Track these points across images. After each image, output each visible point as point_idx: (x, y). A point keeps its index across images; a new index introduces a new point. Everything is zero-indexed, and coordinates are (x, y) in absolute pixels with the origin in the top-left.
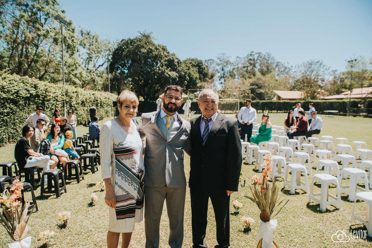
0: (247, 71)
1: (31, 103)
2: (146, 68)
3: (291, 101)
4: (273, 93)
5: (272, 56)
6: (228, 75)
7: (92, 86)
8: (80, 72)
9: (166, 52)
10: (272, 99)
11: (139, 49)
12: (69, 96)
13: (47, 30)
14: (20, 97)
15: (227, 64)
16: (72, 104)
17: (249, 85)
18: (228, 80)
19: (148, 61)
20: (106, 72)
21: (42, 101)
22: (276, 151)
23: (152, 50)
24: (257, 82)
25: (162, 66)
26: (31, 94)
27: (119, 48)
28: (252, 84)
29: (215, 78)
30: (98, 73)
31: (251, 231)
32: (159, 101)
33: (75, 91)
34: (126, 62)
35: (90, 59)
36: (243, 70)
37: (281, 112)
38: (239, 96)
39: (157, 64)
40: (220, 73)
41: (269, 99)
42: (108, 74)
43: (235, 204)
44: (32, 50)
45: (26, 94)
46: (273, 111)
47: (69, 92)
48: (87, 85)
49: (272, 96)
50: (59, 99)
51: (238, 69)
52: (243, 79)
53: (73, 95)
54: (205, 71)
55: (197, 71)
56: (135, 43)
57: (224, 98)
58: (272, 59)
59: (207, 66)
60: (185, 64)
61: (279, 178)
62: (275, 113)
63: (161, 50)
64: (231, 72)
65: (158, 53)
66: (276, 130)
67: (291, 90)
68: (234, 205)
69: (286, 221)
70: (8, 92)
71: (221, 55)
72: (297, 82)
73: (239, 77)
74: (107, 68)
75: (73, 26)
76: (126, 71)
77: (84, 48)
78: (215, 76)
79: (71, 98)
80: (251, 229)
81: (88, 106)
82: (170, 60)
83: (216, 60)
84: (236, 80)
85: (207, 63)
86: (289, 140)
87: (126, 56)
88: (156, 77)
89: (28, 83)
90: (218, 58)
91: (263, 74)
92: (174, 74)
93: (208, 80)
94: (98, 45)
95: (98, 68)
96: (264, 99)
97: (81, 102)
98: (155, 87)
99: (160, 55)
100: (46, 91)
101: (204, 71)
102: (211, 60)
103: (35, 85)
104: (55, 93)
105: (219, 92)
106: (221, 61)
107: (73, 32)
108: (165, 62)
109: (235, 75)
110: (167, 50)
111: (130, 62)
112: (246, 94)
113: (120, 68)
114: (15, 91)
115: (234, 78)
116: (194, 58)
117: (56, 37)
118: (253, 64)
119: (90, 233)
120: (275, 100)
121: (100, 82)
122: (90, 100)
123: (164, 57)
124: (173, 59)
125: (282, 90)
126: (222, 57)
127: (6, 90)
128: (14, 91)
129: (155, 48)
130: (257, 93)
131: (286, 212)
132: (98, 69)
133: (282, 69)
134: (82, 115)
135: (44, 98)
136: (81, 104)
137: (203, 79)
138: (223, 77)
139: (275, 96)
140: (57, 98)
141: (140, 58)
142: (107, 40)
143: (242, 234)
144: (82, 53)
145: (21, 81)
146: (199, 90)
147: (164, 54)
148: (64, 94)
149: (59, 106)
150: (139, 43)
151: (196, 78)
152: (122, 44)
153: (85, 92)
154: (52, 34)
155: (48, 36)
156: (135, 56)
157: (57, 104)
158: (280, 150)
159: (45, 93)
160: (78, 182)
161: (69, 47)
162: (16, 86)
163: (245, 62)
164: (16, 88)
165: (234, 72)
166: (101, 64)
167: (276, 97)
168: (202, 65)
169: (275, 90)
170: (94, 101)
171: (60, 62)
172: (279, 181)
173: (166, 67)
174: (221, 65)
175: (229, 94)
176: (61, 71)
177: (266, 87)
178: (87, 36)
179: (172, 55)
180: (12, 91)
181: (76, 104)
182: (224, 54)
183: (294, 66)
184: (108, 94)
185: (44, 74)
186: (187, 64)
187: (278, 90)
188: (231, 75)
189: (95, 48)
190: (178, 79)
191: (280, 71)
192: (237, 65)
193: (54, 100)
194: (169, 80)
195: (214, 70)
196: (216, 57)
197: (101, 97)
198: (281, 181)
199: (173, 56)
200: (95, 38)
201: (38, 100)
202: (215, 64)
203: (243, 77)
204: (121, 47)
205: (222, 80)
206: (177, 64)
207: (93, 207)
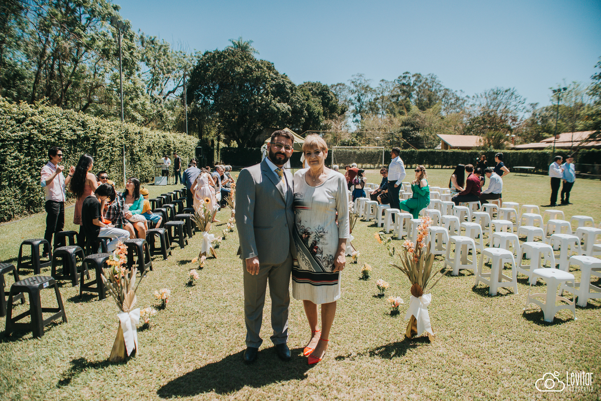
0: (396, 103)
1: (78, 149)
2: (242, 97)
3: (464, 151)
4: (437, 138)
5: (437, 79)
6: (367, 109)
7: (159, 124)
8: (142, 102)
9: (273, 73)
10: (435, 146)
11: (231, 67)
12: (130, 139)
13: (92, 36)
14: (63, 139)
15: (366, 92)
16: (135, 151)
17: (400, 125)
18: (367, 116)
19: (244, 86)
21: (92, 145)
23: (251, 69)
24: (413, 121)
25: (267, 95)
26: (79, 136)
27: (200, 65)
28: (405, 124)
29: (347, 113)
30: (168, 103)
32: (265, 148)
33: (138, 131)
34: (211, 87)
35: (155, 81)
36: (391, 101)
37: (448, 167)
38: (384, 142)
39: (259, 90)
40: (355, 105)
41: (429, 148)
42: (184, 105)
44: (68, 67)
45: (72, 136)
46: (436, 166)
47: (130, 133)
48: (150, 122)
49: (436, 142)
50: (116, 143)
51: (383, 99)
52: (390, 115)
53: (135, 138)
54: (333, 102)
55: (319, 103)
56: (225, 57)
57: (361, 144)
58: (438, 84)
59: (335, 95)
60: (302, 90)
62: (439, 169)
63: (265, 68)
64: (372, 104)
65: (261, 74)
66: (438, 193)
67: (464, 134)
70: (48, 132)
71: (357, 78)
72: (473, 122)
73: (384, 113)
74: (182, 96)
75: (132, 30)
76: (212, 102)
77: (147, 65)
78: (347, 110)
79: (133, 142)
81: (156, 153)
82: (280, 84)
83: (348, 84)
84: (380, 116)
85: (335, 89)
87: (212, 78)
88: (257, 111)
89: (73, 120)
90: (353, 82)
91: (422, 107)
92: (285, 107)
93: (337, 116)
94: (168, 61)
95: (168, 95)
96: (424, 148)
97: (146, 149)
98: (255, 127)
99: (264, 77)
100: (98, 130)
101: (331, 102)
102: (340, 84)
103: (83, 122)
104: (110, 134)
105: (353, 135)
106: (356, 86)
107: (131, 40)
108: (272, 87)
109: (378, 110)
110: (274, 69)
111: (217, 87)
112: (395, 139)
113: (202, 96)
115: (377, 114)
116: (315, 82)
117: (106, 47)
118: (407, 92)
120: (439, 148)
121: (170, 118)
122: (160, 145)
123: (270, 79)
124: (284, 83)
125: (450, 133)
126: (358, 80)
128: (55, 131)
129: (256, 66)
130: (413, 137)
132: (168, 97)
133: (453, 101)
134: (147, 168)
135: (95, 142)
136: (146, 152)
137: (330, 115)
138: (360, 112)
139: (439, 142)
140: (113, 142)
141: (232, 81)
142: (181, 52)
144: (144, 71)
145: (64, 117)
146: (323, 132)
147: (270, 76)
148: (123, 135)
149: (116, 154)
150: (231, 58)
151: (319, 113)
152: (205, 59)
153: (152, 133)
154: (101, 43)
155: (93, 46)
156: (224, 78)
157: (113, 151)
159: (97, 135)
161: (125, 63)
163: (394, 89)
165: (377, 103)
166: (172, 90)
167: (441, 144)
168: (328, 93)
169: (440, 134)
170: (165, 147)
171: (111, 86)
173: (273, 96)
174: (357, 93)
175: (369, 139)
177: (426, 129)
178: (151, 46)
179: (282, 77)
181: (140, 151)
182: (361, 76)
183: (471, 96)
184: (184, 137)
185: (87, 105)
186: (305, 91)
187: (444, 133)
188: (371, 109)
189: (163, 65)
190: (290, 115)
191: (450, 103)
192: (382, 93)
193: (109, 145)
194: (277, 116)
195: (345, 101)
196: (348, 81)
197: (175, 140)
199: (284, 79)
200: (162, 49)
201: (86, 144)
202: (347, 90)
203: (392, 112)
204: (204, 64)
205: (358, 117)
206: (289, 91)
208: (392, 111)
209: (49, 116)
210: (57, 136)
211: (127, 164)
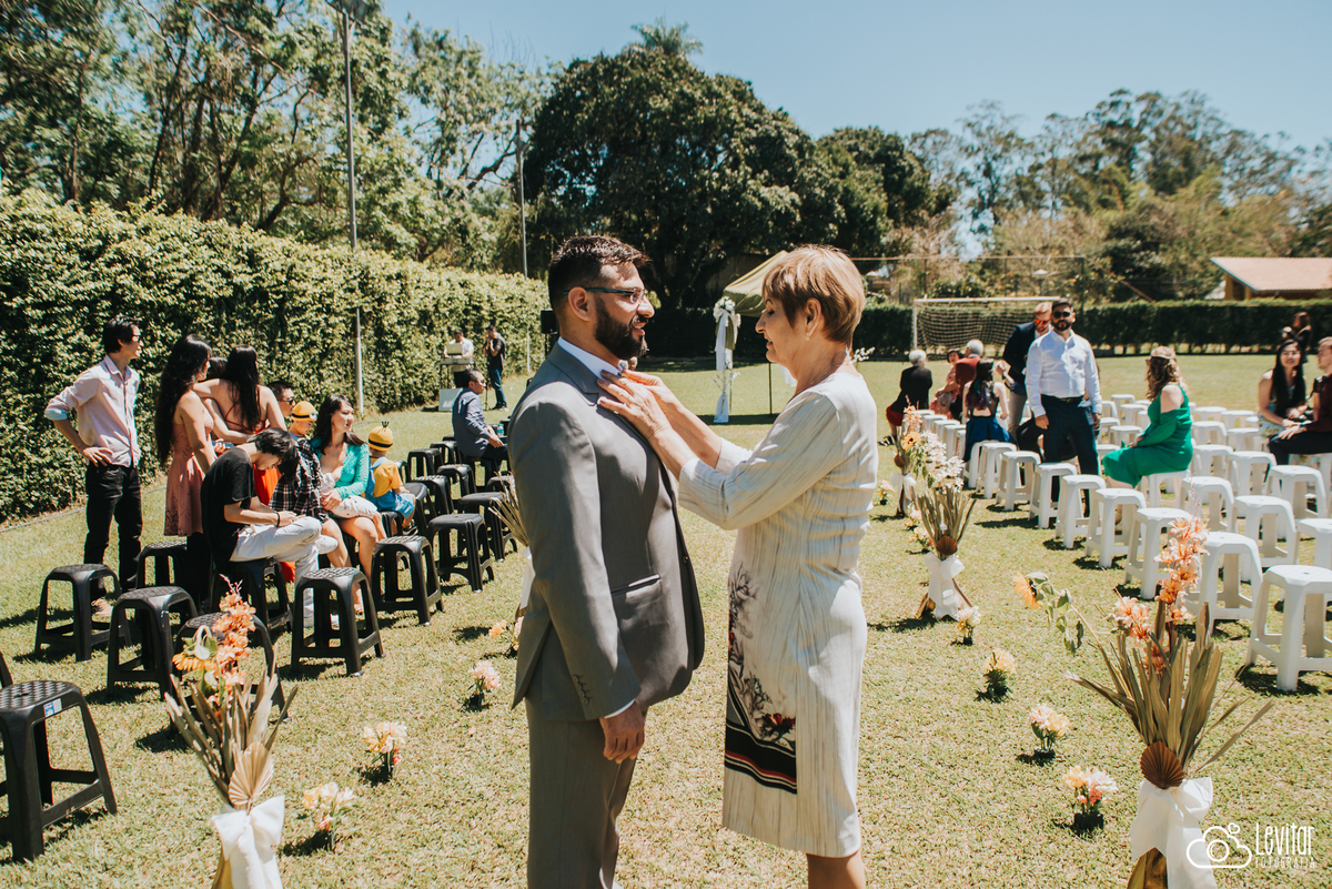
0: (1092, 178)
1: (239, 322)
2: (669, 175)
3: (1293, 303)
4: (1213, 269)
5: (1207, 105)
6: (1010, 195)
7: (457, 253)
8: (411, 197)
9: (750, 107)
10: (1207, 292)
11: (640, 97)
12: (373, 294)
13: (288, 36)
14: (199, 298)
15: (1006, 150)
16: (386, 323)
17: (1103, 234)
18: (1009, 216)
19: (674, 145)
20: (508, 194)
21: (275, 311)
22: (1220, 514)
23: (691, 99)
24: (1141, 224)
25: (735, 166)
26: (238, 288)
27: (559, 95)
28: (1116, 232)
29: (956, 208)
30: (481, 198)
31: (1106, 827)
32: (724, 307)
33: (393, 271)
34: (589, 152)
35: (445, 145)
36: (1076, 171)
37: (1245, 349)
38: (1057, 283)
39: (713, 155)
40: (975, 187)
41: (1188, 297)
42: (519, 203)
43: (1039, 718)
44: (233, 118)
45: (221, 288)
46: (1210, 348)
47: (373, 278)
48: (435, 249)
49: (1208, 281)
50: (339, 304)
51: (1054, 168)
52: (1075, 209)
53: (387, 289)
54: (914, 180)
55: (877, 182)
56: (623, 73)
57: (993, 292)
58: (1212, 118)
59: (921, 161)
60: (830, 152)
61: (1228, 625)
62: (1219, 354)
63: (729, 97)
64: (1024, 181)
65: (717, 111)
66: (1221, 425)
67: (1293, 255)
68: (1033, 725)
69: (1253, 797)
70: (160, 280)
71: (982, 112)
72: (1320, 220)
73: (1059, 204)
74: (514, 179)
75: (383, 16)
76: (590, 190)
77: (424, 101)
78: (955, 200)
79: (381, 300)
80: (1106, 817)
81: (444, 329)
82: (769, 136)
83: (956, 130)
84: (1046, 214)
85: (921, 147)
86: (1276, 468)
87: (591, 129)
88: (709, 210)
89: (225, 246)
90: (969, 125)
91: (1164, 183)
92: (782, 197)
93: (926, 217)
94: (478, 89)
95: (479, 177)
96: (1173, 297)
97: (417, 317)
98: (704, 253)
99: (727, 118)
100: (290, 273)
101: (909, 180)
102: (934, 132)
103: (251, 253)
104: (322, 281)
105: (972, 267)
106: (979, 135)
107: (383, 41)
108: (746, 146)
109: (1040, 195)
110: (752, 97)
111: (604, 151)
112: (1093, 276)
113: (565, 177)
114: (183, 276)
115: (1039, 207)
116: (866, 128)
117: (322, 62)
118: (1123, 146)
119: (479, 804)
120: (1218, 296)
121: (486, 236)
122: (452, 307)
123: (742, 125)
124: (780, 133)
125: (1248, 254)
126: (985, 117)
127: (152, 274)
128: (178, 277)
129: (703, 93)
130: (1140, 268)
131: (1258, 760)
132: (480, 184)
133: (1256, 163)
134: (421, 366)
135: (281, 302)
136: (418, 325)
137: (905, 216)
138: (990, 204)
139: (1218, 281)
140: (328, 301)
141: (644, 134)
142: (513, 67)
143: (1065, 836)
144: (418, 120)
145: (202, 239)
146: (889, 262)
147: (741, 115)
148: (355, 283)
149: (336, 332)
150: (638, 73)
151: (876, 211)
152: (572, 81)
153: (433, 276)
154: (307, 54)
155: (290, 60)
156: (623, 126)
157: (329, 326)
158: (1235, 509)
159: (286, 283)
160: (423, 618)
161: (368, 99)
162: (186, 256)
163: (1085, 139)
164: (185, 264)
165: (1037, 179)
166: (490, 163)
167: (1223, 284)
168: (901, 156)
169: (1221, 255)
170: (466, 312)
171: (334, 159)
172: (1227, 635)
173: (750, 170)
174: (981, 154)
175: (1017, 276)
176: (341, 195)
177: (1179, 244)
178: (435, 55)
179: (775, 118)
180: (171, 278)
181: (399, 323)
182: (992, 106)
183: (1310, 148)
184: (518, 284)
185: (277, 211)
186: (838, 151)
187: (1232, 254)
188: (1023, 196)
189: (465, 100)
190: (798, 218)
191: (1247, 171)
192: (1051, 150)
193: (319, 310)
194: (761, 222)
195: (949, 176)
196: (957, 121)
197: (492, 294)
198: (1239, 638)
199: (780, 123)
200: (465, 59)
201: (260, 309)
202: (956, 148)
203: (1079, 203)
204: (568, 92)
205: (987, 218)
206: (794, 154)
207: (484, 712)
208: (1078, 200)
209: (162, 239)
210: (183, 289)
211: (366, 356)
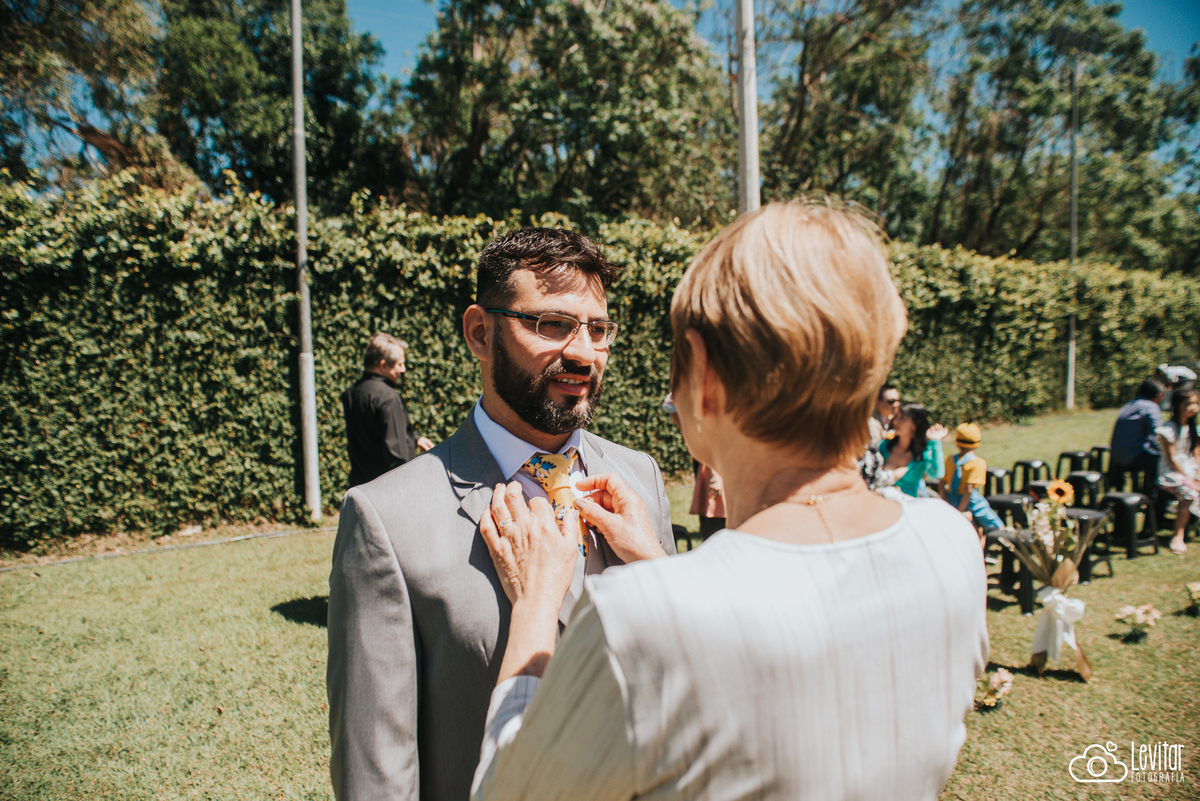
21: (983, 319)
26: (944, 300)
33: (1116, 281)
45: (927, 301)
47: (1092, 289)
50: (1046, 311)
53: (1109, 297)
79: (1099, 309)
81: (1176, 333)
100: (998, 287)
103: (960, 272)
104: (1033, 293)
135: (990, 312)
140: (1037, 310)
145: (914, 262)
148: (1069, 294)
149: (1046, 337)
153: (1167, 284)
157: (1038, 331)
201: (968, 317)
211: (1079, 358)
